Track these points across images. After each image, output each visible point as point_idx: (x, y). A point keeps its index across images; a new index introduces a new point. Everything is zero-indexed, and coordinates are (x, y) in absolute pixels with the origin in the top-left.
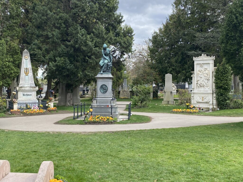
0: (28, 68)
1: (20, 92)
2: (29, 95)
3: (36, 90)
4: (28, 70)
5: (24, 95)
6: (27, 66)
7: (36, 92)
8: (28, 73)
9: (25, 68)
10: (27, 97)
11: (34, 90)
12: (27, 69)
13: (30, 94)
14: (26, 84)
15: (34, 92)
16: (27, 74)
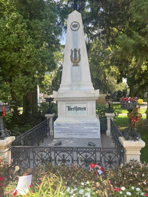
0: (78, 49)
1: (61, 102)
2: (80, 109)
3: (94, 98)
4: (79, 53)
5: (70, 109)
6: (77, 45)
7: (95, 102)
10: (76, 113)
11: (91, 99)
12: (75, 50)
13: (82, 106)
14: (74, 85)
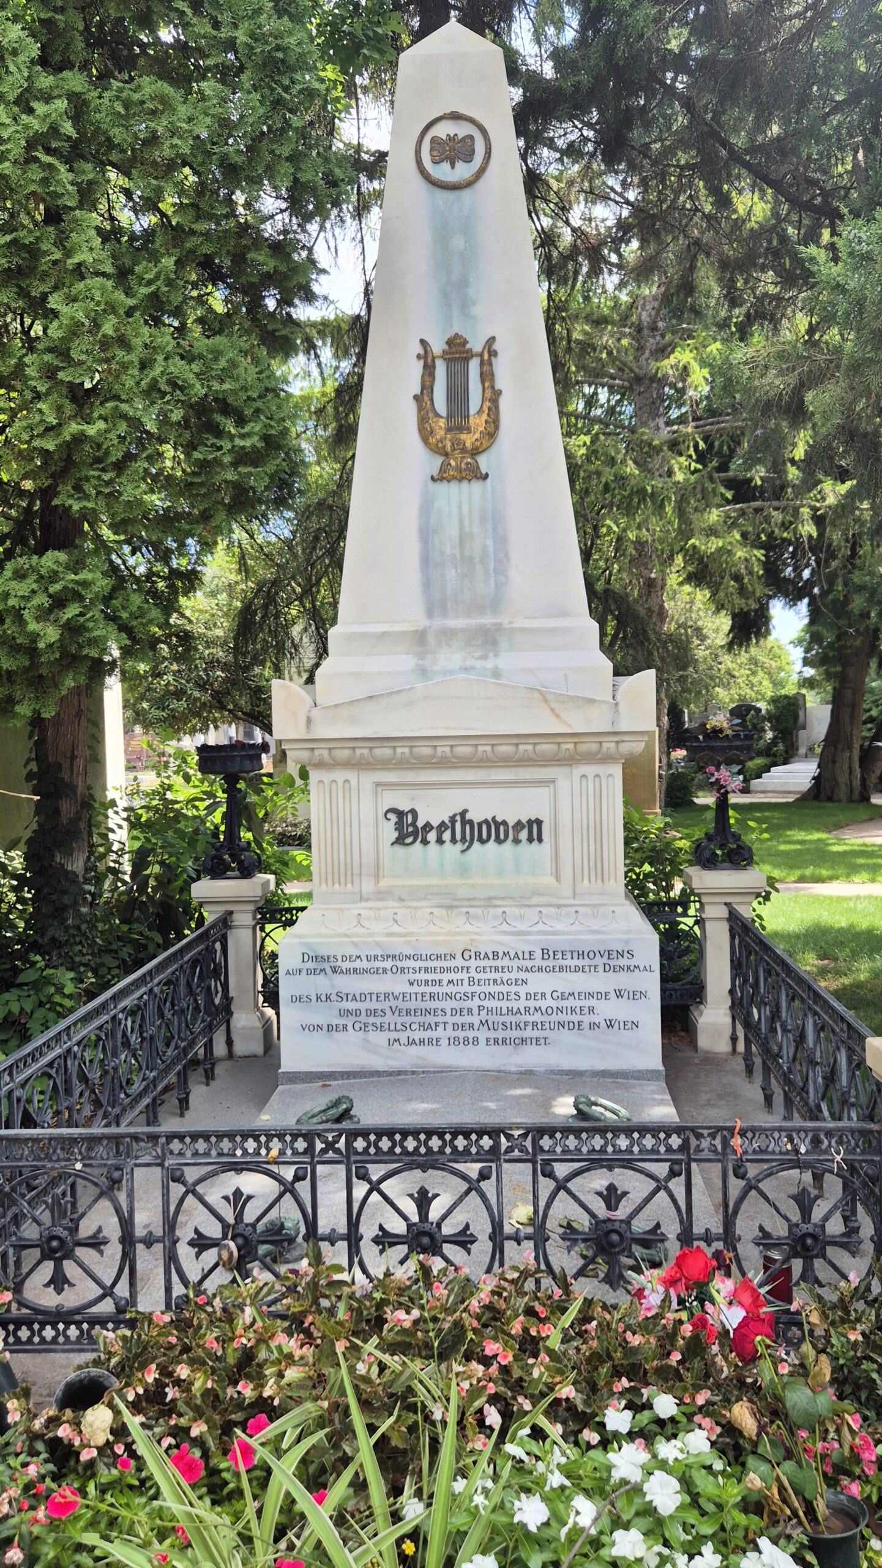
0: (476, 345)
1: (340, 775)
2: (495, 830)
3: (609, 746)
4: (487, 376)
5: (409, 830)
6: (465, 305)
7: (617, 771)
8: (478, 422)
9: (438, 346)
10: (464, 871)
11: (590, 746)
12: (457, 351)
14: (448, 635)
15: (590, 770)
16: (469, 439)
